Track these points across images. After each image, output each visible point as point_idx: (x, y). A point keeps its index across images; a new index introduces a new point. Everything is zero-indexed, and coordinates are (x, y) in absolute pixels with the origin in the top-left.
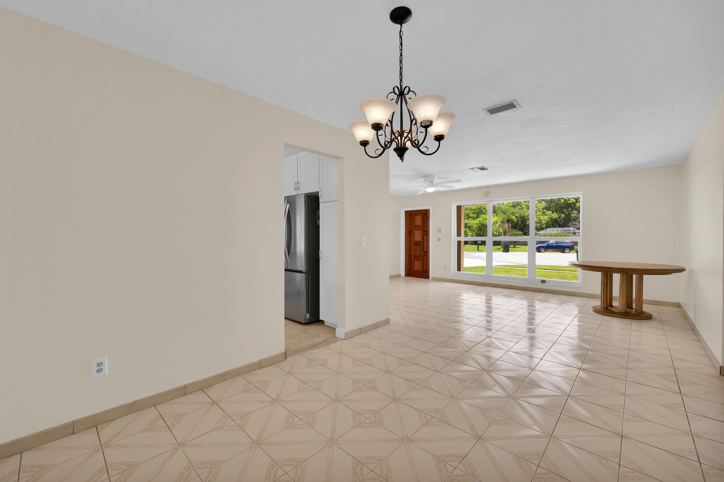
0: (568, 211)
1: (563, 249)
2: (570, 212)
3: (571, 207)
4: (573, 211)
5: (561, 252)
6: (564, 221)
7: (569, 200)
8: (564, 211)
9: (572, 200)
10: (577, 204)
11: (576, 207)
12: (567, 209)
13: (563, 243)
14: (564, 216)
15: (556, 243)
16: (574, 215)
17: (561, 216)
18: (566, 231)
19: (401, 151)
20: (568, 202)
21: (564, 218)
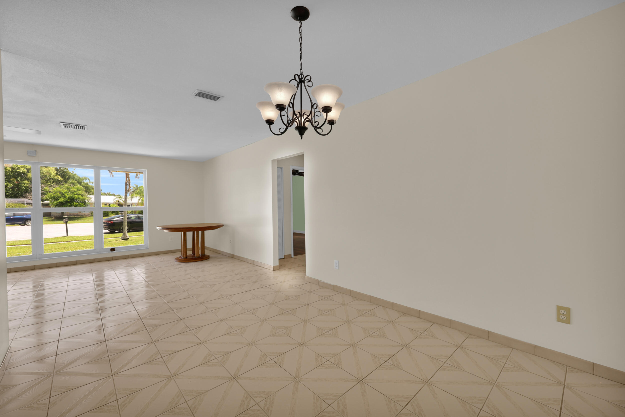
0: (17, 181)
1: (24, 221)
2: (20, 182)
3: (21, 177)
4: (23, 181)
5: (21, 225)
6: (11, 191)
7: (19, 168)
8: (12, 180)
9: (22, 169)
10: (29, 174)
11: (28, 177)
12: (16, 178)
13: (24, 215)
14: (11, 185)
15: (14, 215)
16: (26, 185)
17: (8, 185)
18: (20, 202)
19: (301, 130)
20: (18, 170)
21: (12, 188)
